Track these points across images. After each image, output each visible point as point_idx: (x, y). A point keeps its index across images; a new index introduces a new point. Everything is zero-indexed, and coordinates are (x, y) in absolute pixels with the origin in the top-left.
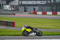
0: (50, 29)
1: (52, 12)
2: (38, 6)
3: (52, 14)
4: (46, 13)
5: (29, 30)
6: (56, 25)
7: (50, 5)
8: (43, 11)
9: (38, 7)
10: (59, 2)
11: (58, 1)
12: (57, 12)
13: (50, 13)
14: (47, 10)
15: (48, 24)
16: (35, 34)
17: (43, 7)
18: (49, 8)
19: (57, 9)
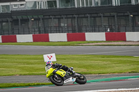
16: (75, 79)
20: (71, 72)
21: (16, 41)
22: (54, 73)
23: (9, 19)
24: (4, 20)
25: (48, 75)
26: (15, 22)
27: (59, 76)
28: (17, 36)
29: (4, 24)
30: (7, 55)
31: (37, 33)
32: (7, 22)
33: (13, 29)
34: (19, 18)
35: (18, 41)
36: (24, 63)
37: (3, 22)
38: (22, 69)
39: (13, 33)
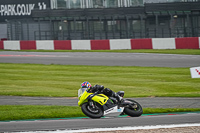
0: (47, 96)
1: (52, 42)
2: (5, 22)
3: (52, 48)
4: (35, 43)
5: (101, 99)
6: (68, 83)
7: (47, 18)
8: (22, 38)
9: (5, 25)
10: (75, 7)
11: (72, 4)
12: (70, 39)
13: (49, 44)
14: (37, 34)
15: (41, 79)
17: (25, 25)
18: (45, 27)
19: (69, 31)
23: (143, 16)
24: (135, 16)
25: (80, 102)
26: (151, 20)
28: (153, 40)
29: (134, 22)
30: (139, 67)
31: (182, 37)
32: (139, 19)
33: (147, 30)
34: (157, 13)
35: (154, 47)
36: (162, 79)
37: (132, 19)
38: (160, 87)
39: (147, 36)
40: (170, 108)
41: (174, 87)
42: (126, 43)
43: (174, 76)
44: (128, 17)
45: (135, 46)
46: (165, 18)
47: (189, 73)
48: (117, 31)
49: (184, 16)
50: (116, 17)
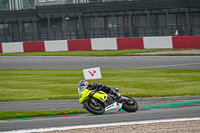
5: (101, 96)
16: (121, 105)
20: (115, 95)
21: (44, 50)
22: (91, 96)
23: (35, 19)
25: (81, 100)
26: (43, 22)
27: (98, 100)
28: (46, 42)
29: (26, 25)
31: (74, 38)
32: (31, 22)
33: (39, 33)
34: (49, 16)
35: (46, 50)
36: (55, 82)
37: (25, 22)
38: (53, 90)
39: (40, 38)
40: (63, 110)
41: (67, 89)
42: (18, 47)
43: (67, 78)
44: (20, 20)
45: (27, 49)
46: (57, 21)
47: (82, 75)
48: (9, 34)
49: (76, 18)
50: (8, 20)
